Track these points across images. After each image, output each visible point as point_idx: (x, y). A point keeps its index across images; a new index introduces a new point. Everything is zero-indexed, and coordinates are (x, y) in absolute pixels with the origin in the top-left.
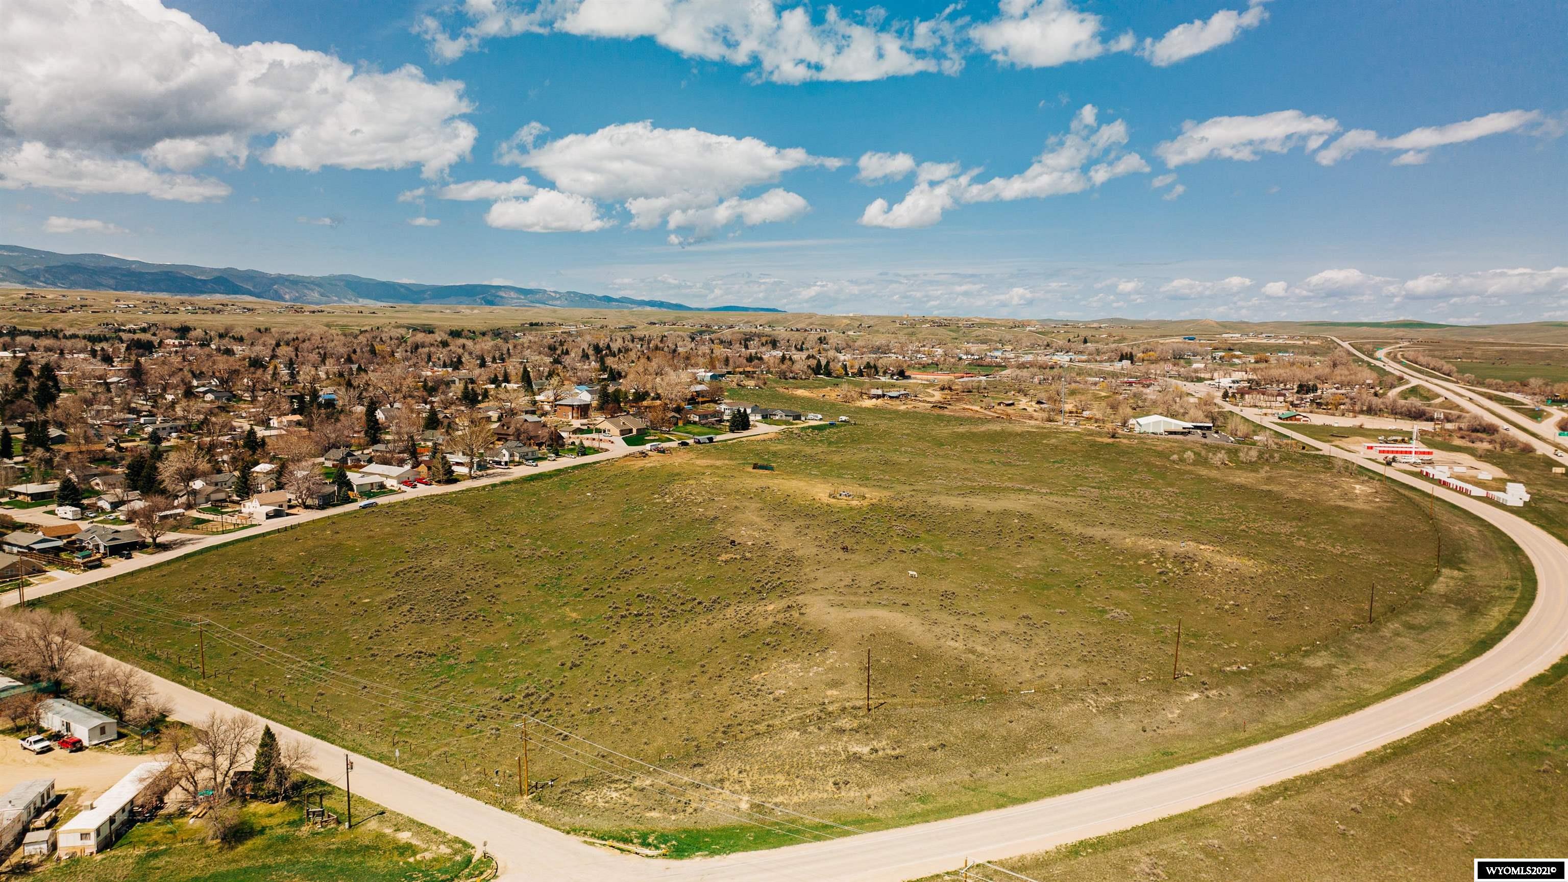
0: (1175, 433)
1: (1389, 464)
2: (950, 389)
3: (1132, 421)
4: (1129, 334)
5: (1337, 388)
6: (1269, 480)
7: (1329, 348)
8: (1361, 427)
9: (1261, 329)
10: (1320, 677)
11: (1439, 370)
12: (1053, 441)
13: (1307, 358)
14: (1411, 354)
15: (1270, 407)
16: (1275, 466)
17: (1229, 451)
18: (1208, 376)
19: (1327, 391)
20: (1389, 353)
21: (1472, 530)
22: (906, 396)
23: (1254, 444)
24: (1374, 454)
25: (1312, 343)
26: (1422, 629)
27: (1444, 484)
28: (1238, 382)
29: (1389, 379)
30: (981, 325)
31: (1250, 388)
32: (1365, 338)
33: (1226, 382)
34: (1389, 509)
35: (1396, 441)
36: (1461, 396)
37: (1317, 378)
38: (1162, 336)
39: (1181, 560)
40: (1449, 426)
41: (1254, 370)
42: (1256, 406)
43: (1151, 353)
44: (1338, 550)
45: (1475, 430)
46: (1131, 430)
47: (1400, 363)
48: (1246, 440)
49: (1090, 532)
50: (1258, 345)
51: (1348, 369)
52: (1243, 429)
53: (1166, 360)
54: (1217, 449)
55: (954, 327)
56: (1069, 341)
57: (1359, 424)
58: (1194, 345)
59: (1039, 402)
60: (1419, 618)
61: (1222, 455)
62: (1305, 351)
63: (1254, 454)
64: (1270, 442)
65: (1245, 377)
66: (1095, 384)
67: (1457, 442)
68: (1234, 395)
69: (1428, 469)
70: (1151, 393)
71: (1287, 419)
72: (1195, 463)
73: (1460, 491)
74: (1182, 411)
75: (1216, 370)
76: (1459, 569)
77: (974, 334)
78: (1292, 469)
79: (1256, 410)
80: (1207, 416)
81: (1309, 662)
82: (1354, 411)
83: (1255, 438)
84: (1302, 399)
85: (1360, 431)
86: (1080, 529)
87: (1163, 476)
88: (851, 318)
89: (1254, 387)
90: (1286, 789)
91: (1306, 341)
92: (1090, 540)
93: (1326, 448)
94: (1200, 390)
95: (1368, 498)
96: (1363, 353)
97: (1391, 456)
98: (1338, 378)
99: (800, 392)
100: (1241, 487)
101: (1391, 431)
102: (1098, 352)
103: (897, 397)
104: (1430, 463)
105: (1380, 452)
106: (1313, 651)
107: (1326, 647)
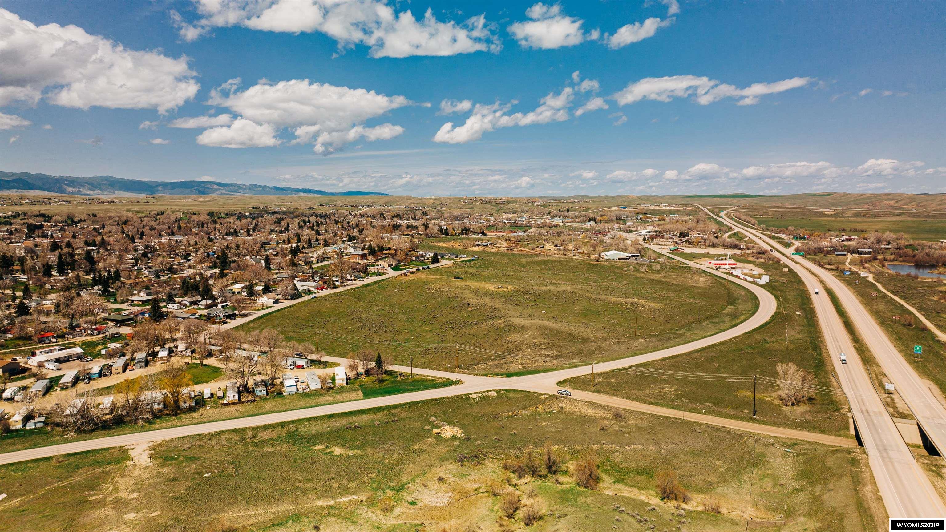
0: (623, 259)
1: (717, 269)
2: (510, 240)
3: (603, 254)
4: (592, 206)
5: (699, 234)
6: (665, 277)
7: (696, 211)
8: (708, 253)
9: (661, 200)
10: (681, 335)
11: (750, 223)
12: (572, 264)
13: (684, 218)
14: (737, 214)
15: (666, 245)
16: (668, 271)
17: (648, 266)
18: (635, 229)
19: (693, 236)
20: (727, 214)
21: (743, 293)
22: (491, 244)
23: (659, 262)
24: (712, 265)
25: (688, 208)
26: (716, 323)
27: (738, 277)
28: (650, 232)
29: (724, 228)
30: (509, 202)
31: (656, 235)
32: (715, 205)
33: (644, 232)
34: (712, 286)
35: (722, 259)
36: (757, 236)
37: (689, 229)
38: (610, 207)
39: (633, 304)
40: (748, 251)
41: (658, 225)
42: (659, 244)
43: (604, 217)
44: (691, 301)
45: (759, 253)
46: (603, 258)
47: (732, 219)
48: (655, 261)
49: (598, 297)
50: (659, 210)
51: (705, 224)
52: (653, 256)
53: (612, 221)
54: (643, 265)
55: (494, 204)
56: (559, 210)
57: (707, 252)
58: (626, 212)
59: (555, 246)
60: (716, 320)
61: (645, 268)
62: (684, 214)
63: (658, 266)
64: (666, 261)
65: (653, 229)
66: (579, 235)
67: (750, 259)
68: (648, 240)
69: (733, 271)
70: (608, 239)
71: (674, 250)
72: (634, 271)
73: (743, 279)
74: (624, 248)
75: (638, 226)
76: (734, 306)
77: (507, 207)
78: (675, 272)
79: (659, 246)
80: (637, 250)
81: (677, 332)
82: (705, 246)
83: (659, 260)
84: (681, 240)
85: (708, 255)
86: (594, 296)
87: (620, 277)
88: (434, 199)
89: (658, 235)
90: (669, 358)
91: (685, 208)
92: (599, 299)
93: (691, 264)
94: (632, 237)
95: (704, 283)
96: (714, 214)
97: (718, 266)
98: (699, 229)
99: (441, 244)
100: (654, 280)
101: (721, 255)
102: (576, 217)
103: (487, 245)
104: (735, 268)
105: (714, 264)
106: (680, 329)
107: (684, 328)
